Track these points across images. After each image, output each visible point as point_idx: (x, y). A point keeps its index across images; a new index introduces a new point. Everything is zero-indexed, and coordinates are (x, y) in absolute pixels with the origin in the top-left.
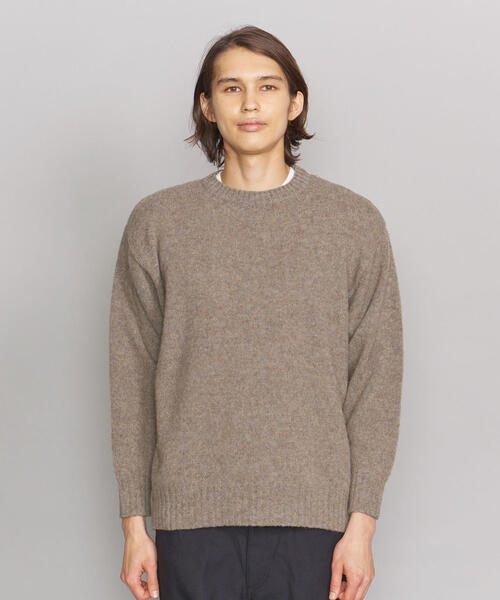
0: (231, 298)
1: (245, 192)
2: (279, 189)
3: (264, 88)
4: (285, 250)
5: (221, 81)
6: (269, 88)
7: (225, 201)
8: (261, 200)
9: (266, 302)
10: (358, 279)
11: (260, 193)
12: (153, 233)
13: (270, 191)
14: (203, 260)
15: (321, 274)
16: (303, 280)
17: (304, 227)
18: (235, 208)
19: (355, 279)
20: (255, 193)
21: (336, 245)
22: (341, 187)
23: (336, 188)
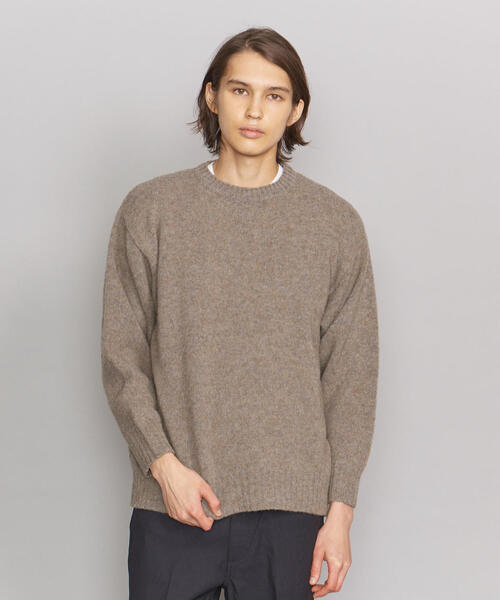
0: (222, 292)
1: (238, 188)
2: (270, 186)
3: (270, 97)
4: (275, 247)
5: (231, 81)
6: (275, 97)
7: (219, 196)
8: (252, 196)
9: (256, 296)
10: (339, 280)
11: (252, 189)
12: (153, 220)
13: (261, 188)
14: (199, 252)
15: (308, 272)
16: (291, 277)
17: (292, 226)
18: (229, 203)
19: (335, 279)
20: (247, 190)
21: (322, 245)
22: (326, 189)
23: (322, 189)
